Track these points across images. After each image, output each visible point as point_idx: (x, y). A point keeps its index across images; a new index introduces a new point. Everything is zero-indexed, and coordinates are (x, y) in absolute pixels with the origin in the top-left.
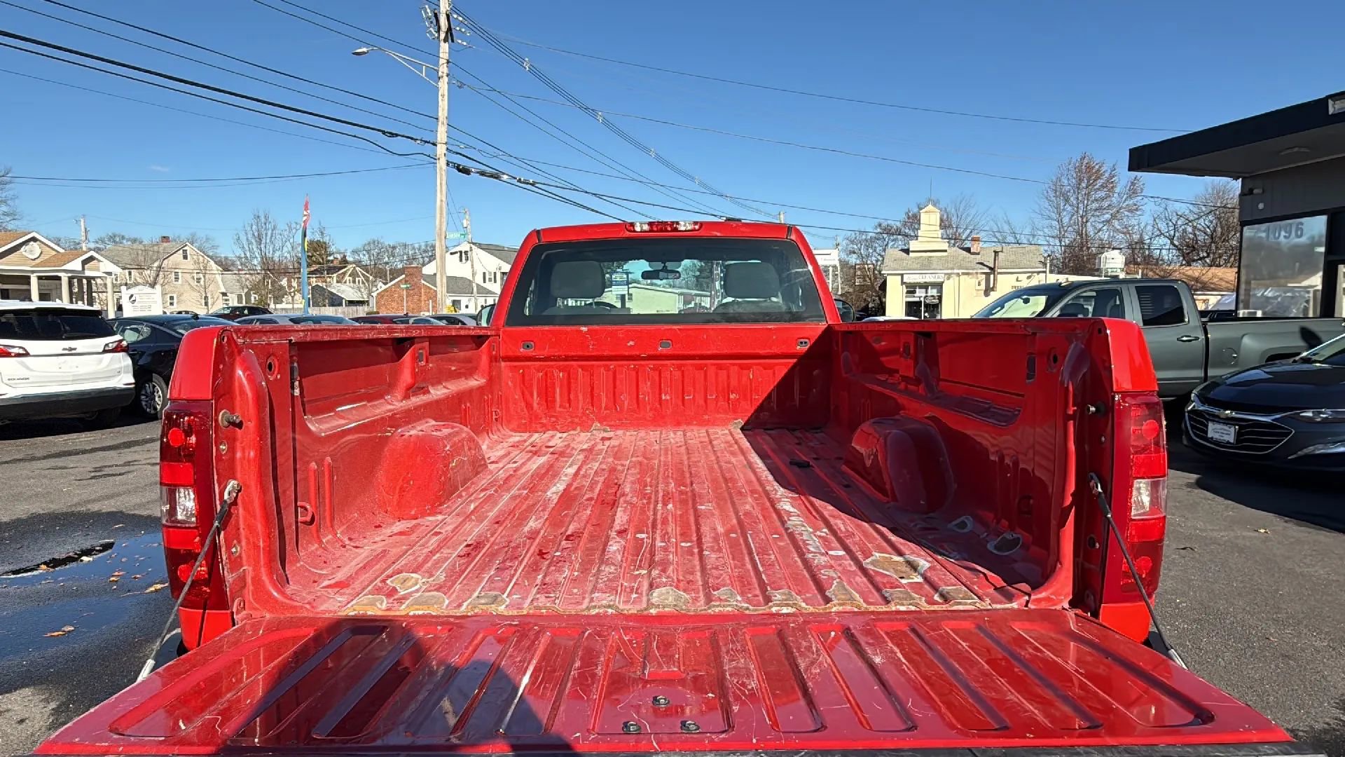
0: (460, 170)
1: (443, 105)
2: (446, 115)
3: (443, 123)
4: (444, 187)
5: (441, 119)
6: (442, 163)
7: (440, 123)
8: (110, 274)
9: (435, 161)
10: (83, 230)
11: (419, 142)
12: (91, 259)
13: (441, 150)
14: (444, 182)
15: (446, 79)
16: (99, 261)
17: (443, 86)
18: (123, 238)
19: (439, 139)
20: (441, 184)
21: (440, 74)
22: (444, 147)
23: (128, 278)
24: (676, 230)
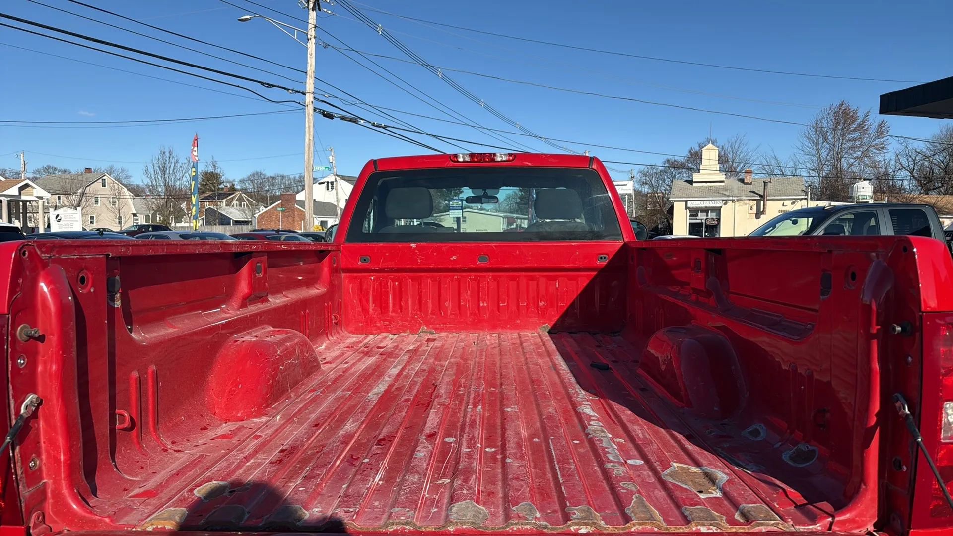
0: (325, 115)
1: (311, 62)
2: (313, 70)
3: (311, 77)
4: (312, 129)
5: (309, 73)
6: (310, 109)
7: (308, 77)
8: (41, 198)
9: (304, 107)
10: (23, 163)
11: (291, 91)
12: (27, 186)
13: (309, 98)
14: (312, 125)
15: (313, 41)
16: (33, 188)
17: (311, 46)
18: (55, 169)
19: (308, 89)
20: (309, 127)
21: (309, 36)
22: (312, 96)
23: (57, 202)
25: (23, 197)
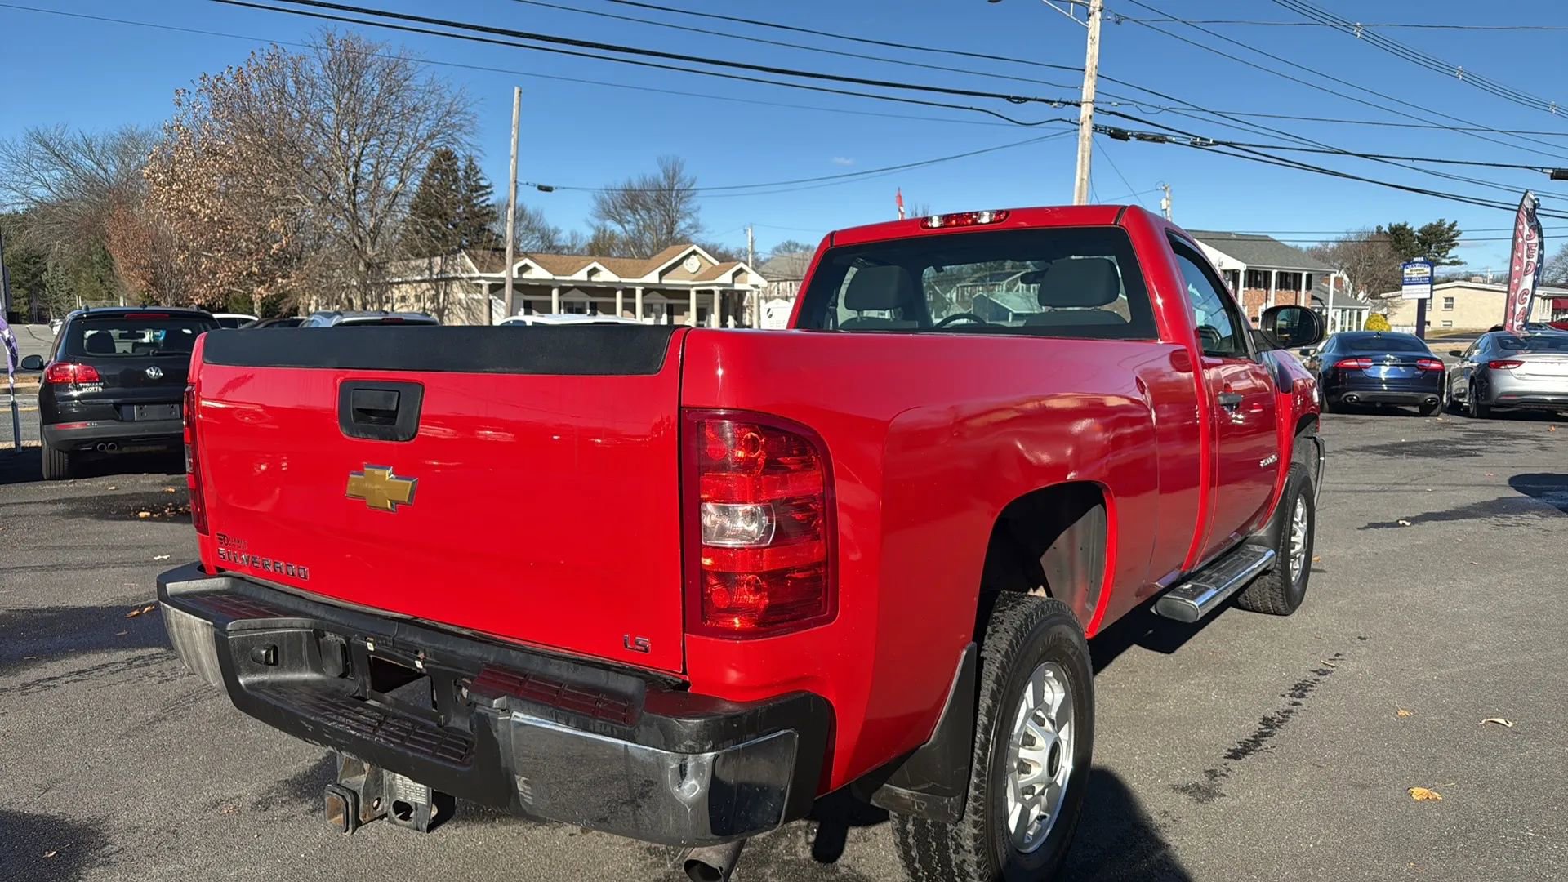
0: (1113, 136)
1: (1093, 50)
2: (1096, 63)
3: (1090, 76)
4: (1087, 161)
5: (1088, 70)
6: (1086, 130)
7: (1087, 76)
8: (756, 286)
9: (1075, 127)
10: (750, 240)
11: (1055, 104)
12: (741, 271)
13: (1086, 111)
14: (1087, 155)
15: (1098, 15)
16: (747, 273)
17: (1094, 25)
18: (797, 245)
19: (1084, 98)
20: (1083, 158)
21: (1091, 9)
22: (1090, 106)
23: (788, 290)
24: (975, 223)
25: (737, 287)
